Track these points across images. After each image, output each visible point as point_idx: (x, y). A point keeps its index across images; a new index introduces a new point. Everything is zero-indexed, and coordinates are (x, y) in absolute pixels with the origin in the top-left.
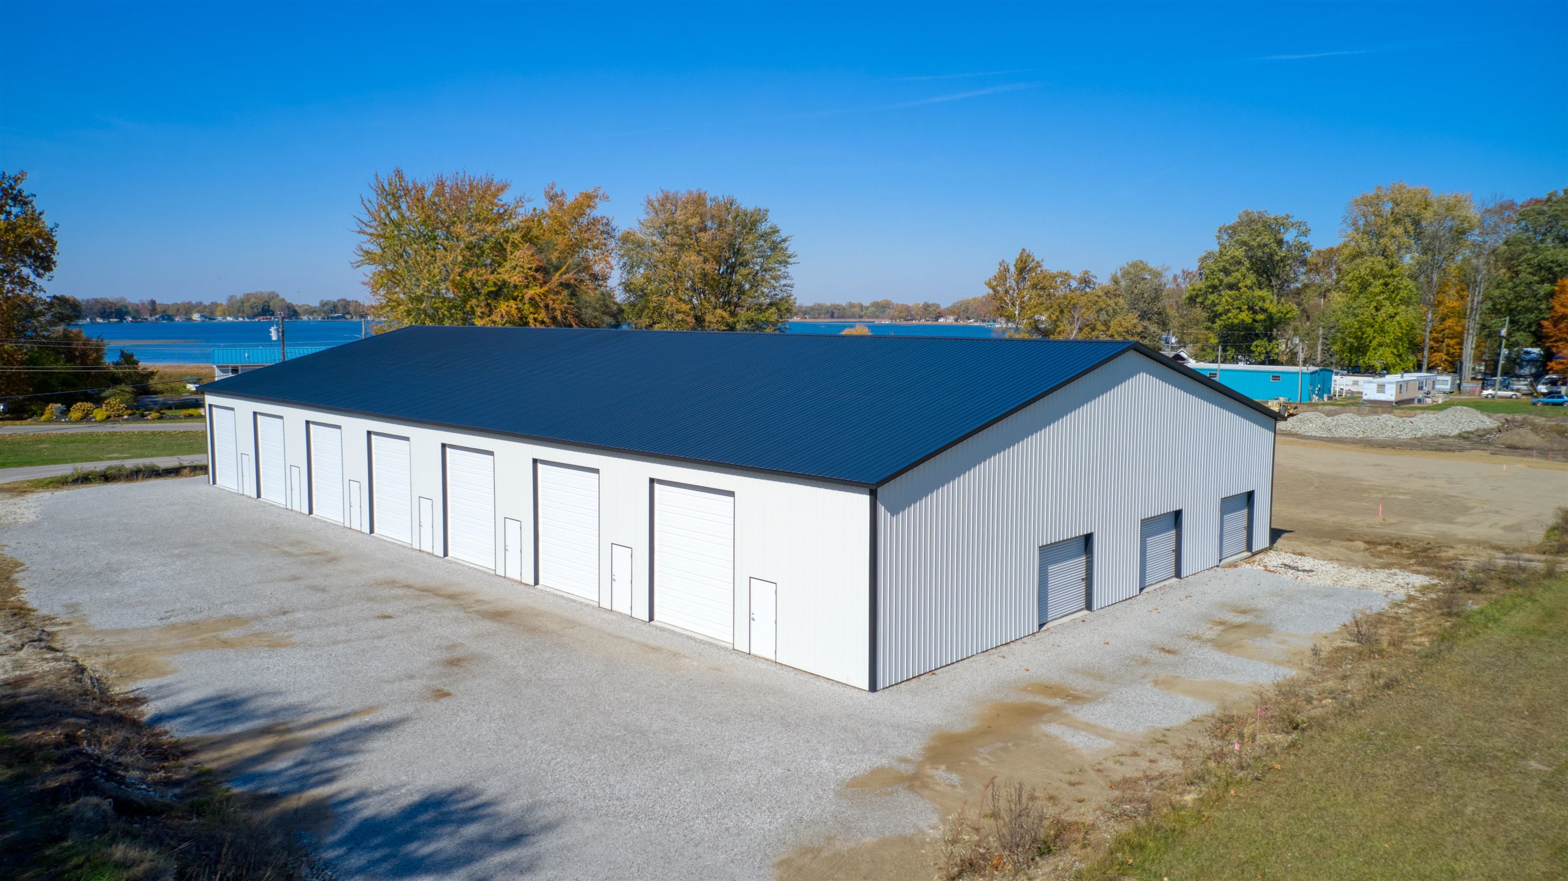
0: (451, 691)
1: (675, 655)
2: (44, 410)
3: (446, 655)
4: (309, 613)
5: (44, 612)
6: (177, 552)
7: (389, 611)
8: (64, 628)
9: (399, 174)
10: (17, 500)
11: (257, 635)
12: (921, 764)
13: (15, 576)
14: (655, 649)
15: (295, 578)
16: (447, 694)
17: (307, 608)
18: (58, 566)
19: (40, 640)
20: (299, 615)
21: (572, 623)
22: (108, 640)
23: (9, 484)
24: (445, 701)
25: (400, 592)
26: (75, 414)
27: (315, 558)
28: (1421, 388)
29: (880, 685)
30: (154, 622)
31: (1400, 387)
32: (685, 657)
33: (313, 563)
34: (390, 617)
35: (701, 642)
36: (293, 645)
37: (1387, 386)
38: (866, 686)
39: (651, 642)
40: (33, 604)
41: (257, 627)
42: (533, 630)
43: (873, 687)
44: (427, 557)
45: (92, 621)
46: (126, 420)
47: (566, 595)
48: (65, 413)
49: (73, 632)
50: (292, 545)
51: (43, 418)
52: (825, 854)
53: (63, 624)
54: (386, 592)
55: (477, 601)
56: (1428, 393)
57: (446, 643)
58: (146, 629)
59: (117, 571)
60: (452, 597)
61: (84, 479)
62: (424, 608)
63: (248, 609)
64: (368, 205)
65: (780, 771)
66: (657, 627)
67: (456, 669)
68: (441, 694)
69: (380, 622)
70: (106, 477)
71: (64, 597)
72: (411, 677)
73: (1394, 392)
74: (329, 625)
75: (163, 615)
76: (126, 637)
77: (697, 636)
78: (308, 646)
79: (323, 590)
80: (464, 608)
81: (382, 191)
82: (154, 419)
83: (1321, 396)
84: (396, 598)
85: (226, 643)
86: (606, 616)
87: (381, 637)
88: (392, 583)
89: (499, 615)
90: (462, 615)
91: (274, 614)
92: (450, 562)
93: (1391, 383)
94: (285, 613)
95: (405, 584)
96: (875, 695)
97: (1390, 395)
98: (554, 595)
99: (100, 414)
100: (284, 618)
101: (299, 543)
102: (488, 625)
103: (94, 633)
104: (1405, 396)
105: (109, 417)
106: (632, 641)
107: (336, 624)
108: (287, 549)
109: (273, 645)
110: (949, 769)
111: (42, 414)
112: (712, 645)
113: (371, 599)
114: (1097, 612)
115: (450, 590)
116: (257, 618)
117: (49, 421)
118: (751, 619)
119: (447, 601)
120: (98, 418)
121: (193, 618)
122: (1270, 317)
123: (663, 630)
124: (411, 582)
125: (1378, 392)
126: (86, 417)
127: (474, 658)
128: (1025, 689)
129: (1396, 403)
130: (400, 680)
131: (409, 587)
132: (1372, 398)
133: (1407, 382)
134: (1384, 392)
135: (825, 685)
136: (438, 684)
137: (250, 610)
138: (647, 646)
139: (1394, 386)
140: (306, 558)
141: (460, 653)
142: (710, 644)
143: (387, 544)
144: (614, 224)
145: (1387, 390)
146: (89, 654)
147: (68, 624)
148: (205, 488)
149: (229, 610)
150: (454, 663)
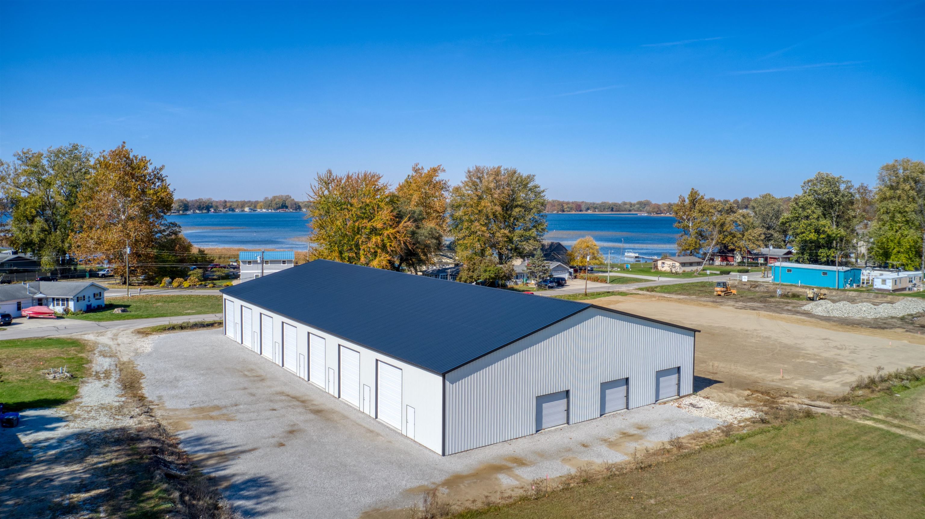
0: (286, 443)
1: (378, 434)
2: (161, 281)
3: (290, 429)
4: (246, 406)
5: (150, 399)
6: (202, 372)
7: (276, 406)
8: (156, 407)
9: (329, 172)
10: (145, 339)
11: (223, 415)
12: (439, 485)
13: (141, 381)
14: (371, 431)
15: (245, 389)
16: (284, 445)
17: (245, 404)
18: (157, 377)
19: (147, 412)
20: (242, 407)
21: (345, 417)
22: (171, 413)
23: (142, 329)
24: (282, 448)
25: (284, 398)
26: (175, 284)
27: (256, 378)
28: (911, 281)
29: (447, 453)
30: (188, 406)
32: (381, 436)
33: (254, 381)
34: (275, 410)
35: (391, 430)
36: (235, 420)
38: (440, 452)
39: (372, 428)
40: (146, 395)
41: (224, 411)
42: (328, 419)
43: (444, 454)
45: (166, 404)
46: (198, 288)
47: (349, 404)
48: (171, 283)
49: (159, 409)
50: (248, 371)
51: (161, 285)
53: (156, 405)
54: (279, 397)
55: (312, 404)
56: (915, 284)
57: (292, 423)
58: (184, 409)
59: (178, 381)
60: (303, 402)
61: (173, 328)
62: (290, 406)
63: (223, 403)
64: (314, 188)
66: (377, 421)
67: (291, 435)
68: (282, 445)
69: (271, 412)
70: (182, 327)
71: (158, 393)
72: (274, 437)
73: (891, 284)
74: (251, 412)
75: (191, 403)
76: (177, 412)
77: (390, 426)
78: (241, 421)
79: (254, 395)
80: (305, 407)
81: (321, 180)
82: (210, 287)
84: (281, 401)
85: (212, 418)
86: (360, 415)
87: (268, 419)
88: (282, 393)
89: (318, 412)
90: (303, 410)
91: (232, 406)
92: (310, 384)
93: (889, 279)
94: (236, 405)
95: (287, 394)
96: (444, 457)
97: (889, 286)
98: (345, 403)
99: (186, 284)
100: (235, 408)
101: (252, 370)
102: (312, 416)
103: (166, 410)
104: (899, 286)
105: (190, 286)
106: (364, 427)
107: (254, 412)
108: (246, 373)
109: (229, 420)
110: (447, 488)
111: (161, 283)
113: (271, 401)
114: (572, 425)
115: (303, 399)
116: (225, 407)
117: (163, 287)
118: (407, 422)
119: (300, 404)
120: (185, 286)
121: (202, 405)
122: (829, 236)
123: (379, 423)
124: (290, 393)
126: (180, 286)
127: (300, 431)
128: (506, 460)
129: (893, 291)
130: (269, 438)
131: (288, 395)
132: (878, 287)
133: (900, 279)
134: (885, 284)
135: (428, 452)
136: (282, 441)
137: (224, 403)
138: (369, 430)
139: (891, 281)
140: (252, 378)
141: (295, 428)
142: (394, 430)
143: (288, 373)
145: (887, 283)
146: (163, 419)
147: (158, 405)
148: (221, 336)
149: (216, 402)
150: (291, 432)
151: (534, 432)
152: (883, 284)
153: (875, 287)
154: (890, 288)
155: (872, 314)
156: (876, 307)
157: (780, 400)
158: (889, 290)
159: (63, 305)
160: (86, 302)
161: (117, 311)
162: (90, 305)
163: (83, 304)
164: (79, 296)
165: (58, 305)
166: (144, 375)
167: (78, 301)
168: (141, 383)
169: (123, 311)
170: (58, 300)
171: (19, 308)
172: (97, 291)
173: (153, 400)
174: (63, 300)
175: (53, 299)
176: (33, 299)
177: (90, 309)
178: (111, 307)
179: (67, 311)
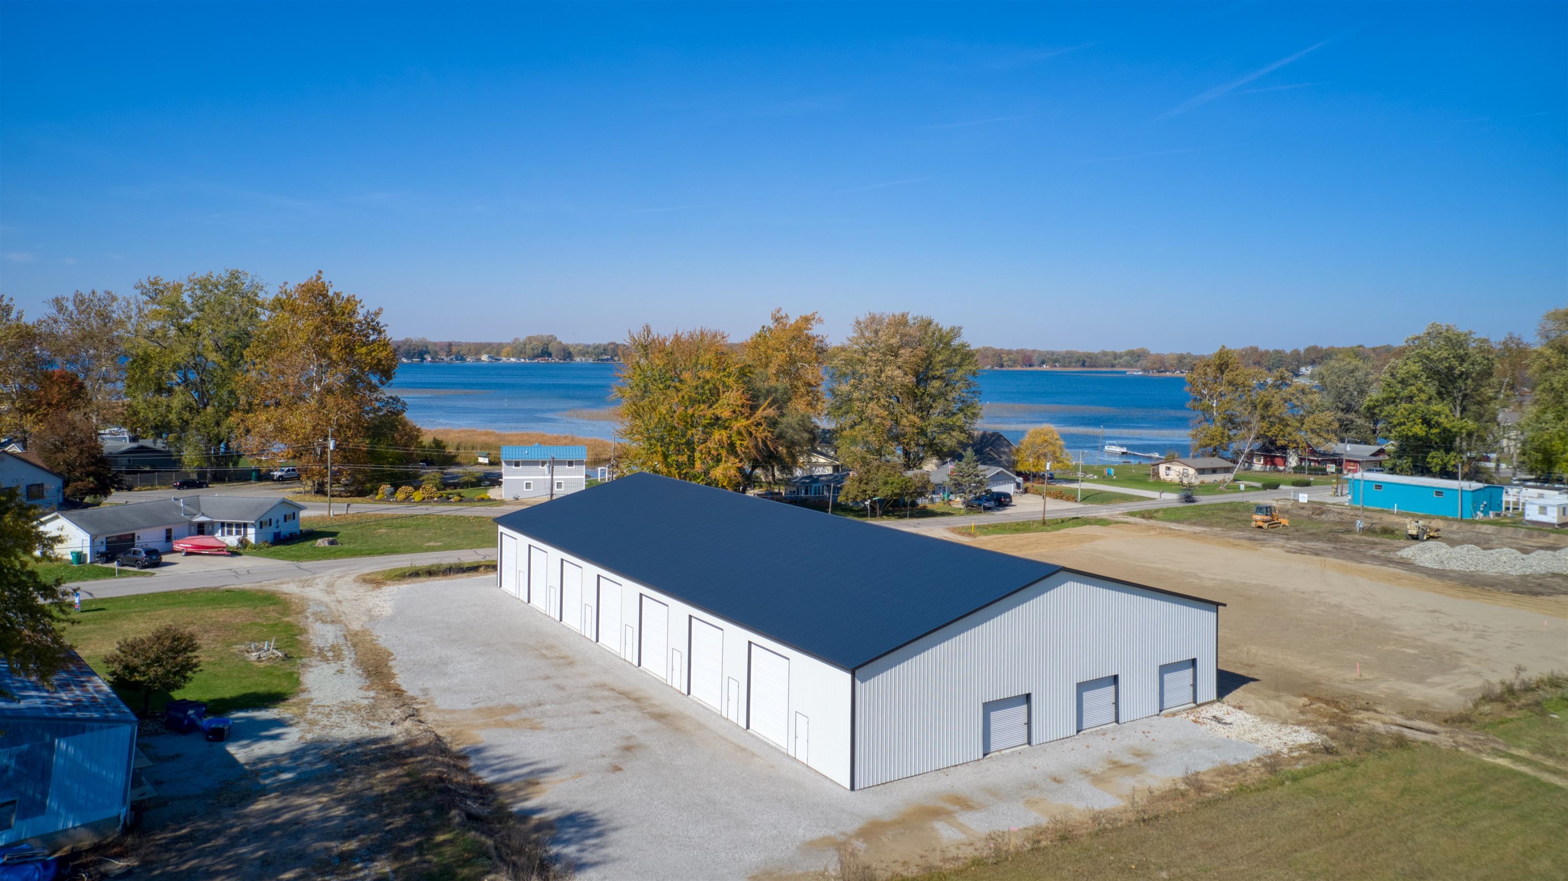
0: (623, 766)
1: (753, 755)
2: (377, 489)
3: (624, 743)
4: (553, 706)
5: (410, 693)
6: (478, 649)
7: (598, 708)
8: (423, 706)
9: (647, 329)
10: (376, 592)
11: (525, 720)
12: (851, 837)
13: (390, 664)
14: (743, 750)
15: (547, 678)
16: (620, 769)
17: (552, 702)
18: (412, 657)
19: (413, 715)
20: (548, 707)
21: (701, 726)
22: (447, 717)
23: (369, 574)
24: (618, 773)
25: (607, 693)
26: (400, 495)
27: (560, 661)
29: (857, 787)
30: (469, 706)
32: (758, 757)
33: (559, 665)
34: (598, 713)
35: (772, 747)
36: (543, 729)
37: (1549, 509)
38: (848, 785)
39: (742, 744)
40: (404, 687)
41: (524, 714)
42: (677, 729)
43: (852, 788)
44: (628, 665)
45: (437, 702)
47: (705, 705)
48: (393, 494)
49: (428, 709)
50: (547, 648)
51: (378, 497)
53: (422, 703)
54: (599, 693)
55: (651, 705)
57: (626, 735)
58: (465, 710)
59: (446, 664)
60: (637, 700)
61: (416, 574)
62: (618, 707)
63: (519, 700)
65: (775, 832)
66: (750, 734)
67: (628, 753)
68: (617, 769)
69: (593, 717)
70: (431, 572)
71: (420, 683)
72: (603, 756)
73: (1555, 514)
74: (563, 716)
75: (474, 701)
76: (456, 716)
77: (771, 743)
78: (552, 730)
79: (562, 688)
80: (641, 709)
82: (455, 502)
83: (1486, 513)
84: (605, 698)
85: (508, 725)
86: (724, 724)
87: (591, 727)
88: (603, 686)
89: (661, 717)
90: (639, 714)
91: (534, 705)
92: (641, 671)
93: (1552, 506)
94: (540, 705)
95: (611, 687)
97: (1552, 517)
98: (698, 704)
99: (418, 496)
100: (539, 709)
101: (550, 647)
102: (653, 724)
103: (439, 712)
105: (424, 499)
106: (732, 743)
107: (568, 716)
108: (544, 652)
109: (534, 728)
110: (864, 841)
111: (377, 494)
112: (776, 750)
113: (590, 698)
114: (1035, 747)
115: (636, 694)
116: (525, 707)
117: (381, 500)
119: (633, 703)
120: (416, 499)
121: (491, 704)
122: (1446, 431)
123: (753, 736)
124: (614, 686)
126: (408, 499)
127: (640, 747)
128: (942, 798)
129: (1559, 525)
130: (597, 757)
131: (613, 690)
134: (1545, 514)
135: (828, 783)
136: (617, 762)
137: (521, 701)
138: (739, 747)
139: (1556, 509)
140: (555, 661)
141: (632, 742)
142: (776, 749)
143: (605, 653)
145: (1548, 512)
146: (438, 726)
147: (425, 703)
148: (495, 590)
149: (510, 700)
150: (628, 749)
151: (981, 756)
152: (1540, 513)
153: (1527, 518)
154: (1555, 521)
155: (1517, 567)
156: (1524, 556)
157: (1355, 716)
158: (1552, 525)
159: (238, 533)
160: (273, 529)
161: (322, 543)
162: (279, 533)
163: (270, 531)
164: (264, 519)
165: (230, 533)
166: (392, 655)
167: (261, 527)
168: (391, 667)
169: (332, 543)
170: (230, 525)
171: (169, 538)
172: (289, 512)
173: (415, 695)
174: (238, 525)
175: (223, 525)
176: (191, 524)
177: (279, 540)
178: (311, 535)
179: (244, 543)
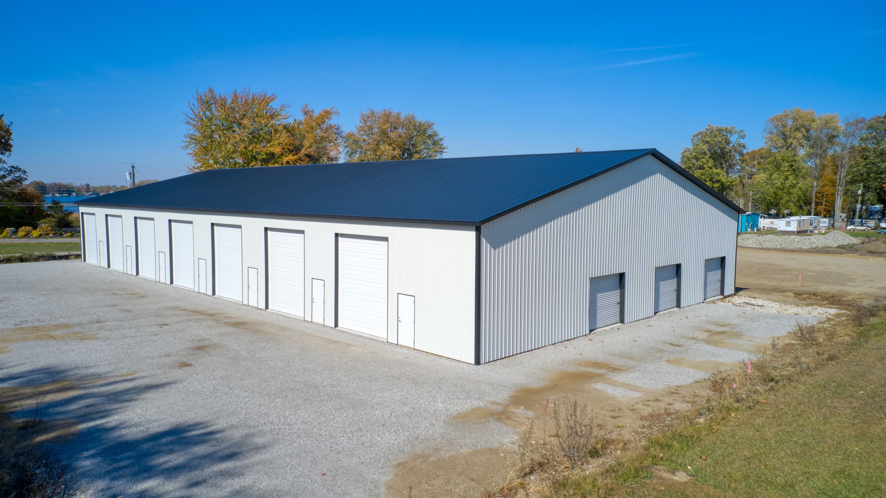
0: (193, 363)
1: (349, 345)
3: (196, 344)
4: (114, 323)
6: (43, 293)
7: (168, 321)
9: (211, 91)
11: (74, 334)
12: (507, 406)
14: (335, 342)
16: (189, 365)
17: (114, 320)
20: (108, 323)
21: (284, 329)
24: (186, 368)
25: (178, 312)
26: (21, 233)
27: (131, 296)
28: (811, 224)
29: (482, 361)
30: (10, 326)
31: (799, 222)
33: (129, 298)
34: (167, 325)
35: (368, 339)
36: (96, 338)
37: (792, 223)
38: (471, 360)
39: (334, 339)
41: (77, 329)
42: (258, 332)
43: (478, 361)
44: (203, 296)
46: (51, 237)
47: (284, 314)
48: (15, 233)
50: (120, 290)
52: (431, 459)
54: (169, 312)
55: (226, 317)
56: (816, 227)
57: (198, 338)
58: (3, 330)
60: (211, 315)
61: (8, 260)
62: (190, 320)
63: (75, 320)
64: (193, 107)
65: (407, 408)
66: (339, 331)
67: (200, 352)
68: (184, 365)
69: (159, 327)
70: (23, 259)
72: (169, 356)
73: (796, 226)
74: (125, 329)
75: (18, 323)
77: (364, 335)
78: (107, 339)
79: (129, 311)
80: (216, 321)
81: (200, 100)
83: (753, 229)
84: (174, 315)
85: (52, 337)
86: (308, 325)
87: (155, 335)
88: (176, 308)
89: (238, 324)
90: (214, 324)
91: (91, 323)
92: (216, 298)
93: (794, 221)
94: (98, 323)
95: (183, 308)
96: (479, 367)
97: (794, 227)
98: (277, 314)
99: (35, 233)
100: (97, 325)
101: (125, 289)
102: (230, 329)
104: (803, 229)
105: (41, 235)
106: (321, 338)
107: (130, 328)
108: (116, 292)
109: (84, 339)
110: (527, 408)
112: (373, 340)
113: (158, 316)
114: (627, 324)
115: (211, 312)
116: (79, 325)
117: (5, 237)
118: (398, 321)
119: (207, 317)
120: (34, 236)
121: (37, 324)
122: (722, 184)
123: (343, 332)
124: (187, 308)
125: (786, 226)
126: (27, 235)
127: (214, 346)
128: (580, 364)
129: (797, 232)
130: (160, 357)
131: (185, 310)
132: (783, 229)
133: (804, 220)
134: (790, 226)
136: (185, 360)
138: (331, 340)
139: (796, 222)
140: (126, 296)
141: (205, 343)
143: (179, 289)
144: (342, 129)
148: (79, 263)
149: (65, 321)
150: (199, 348)
151: (587, 332)
153: (779, 229)
154: (795, 230)
158: (794, 232)
